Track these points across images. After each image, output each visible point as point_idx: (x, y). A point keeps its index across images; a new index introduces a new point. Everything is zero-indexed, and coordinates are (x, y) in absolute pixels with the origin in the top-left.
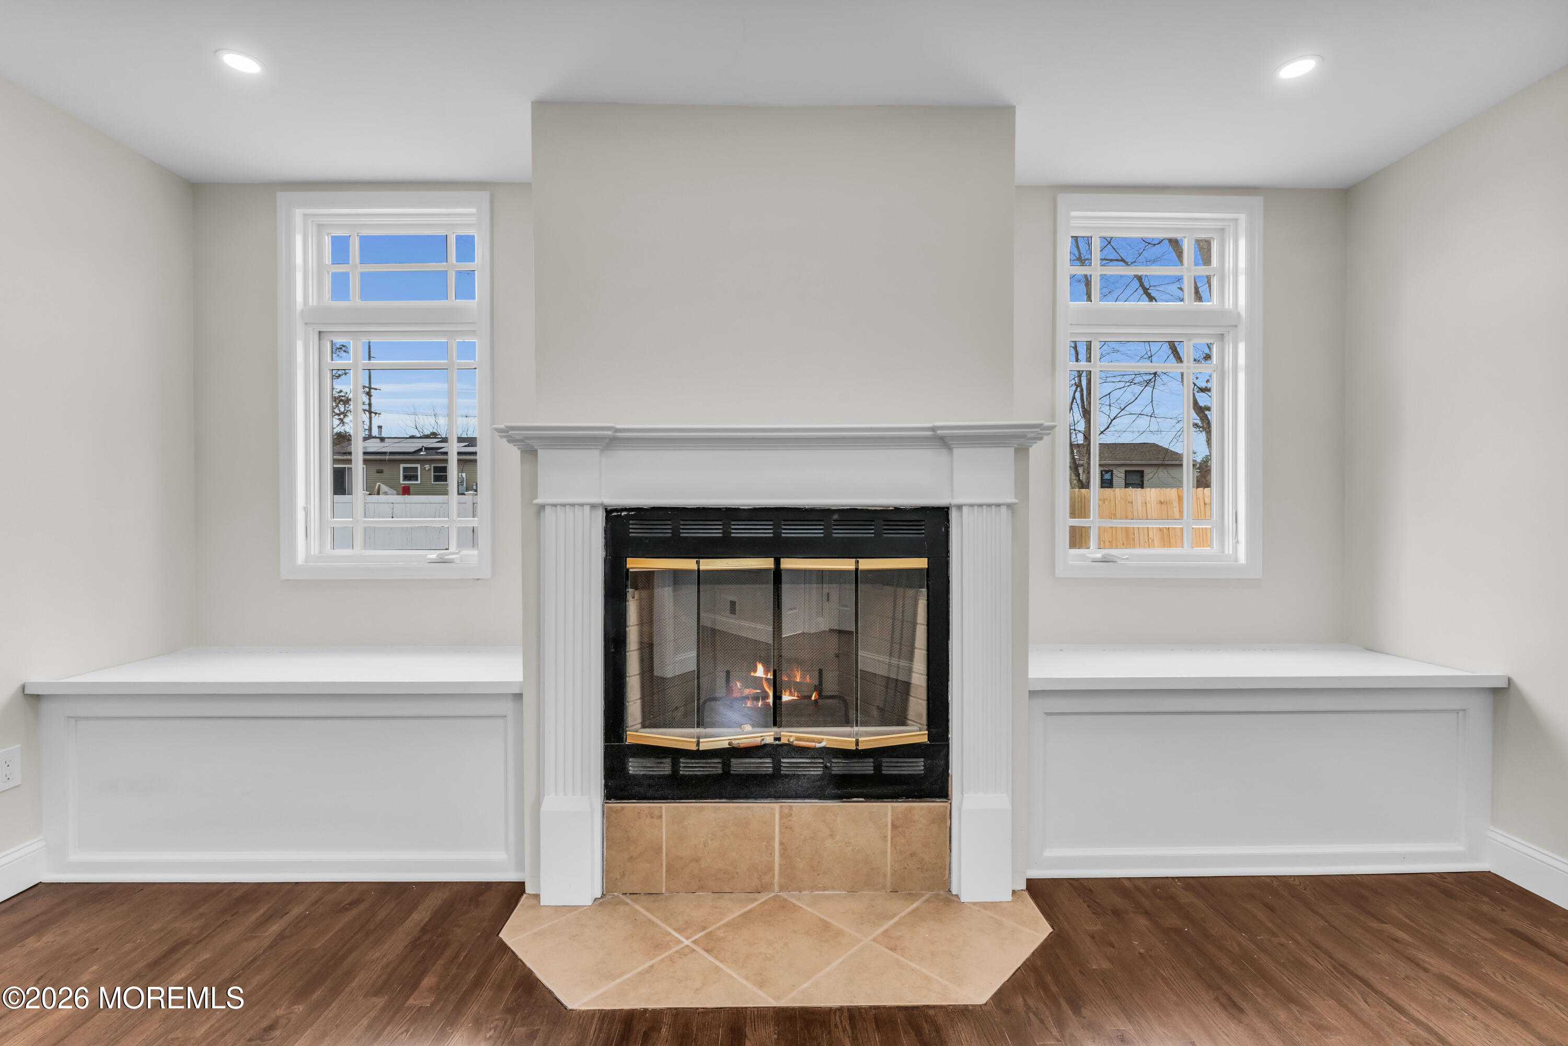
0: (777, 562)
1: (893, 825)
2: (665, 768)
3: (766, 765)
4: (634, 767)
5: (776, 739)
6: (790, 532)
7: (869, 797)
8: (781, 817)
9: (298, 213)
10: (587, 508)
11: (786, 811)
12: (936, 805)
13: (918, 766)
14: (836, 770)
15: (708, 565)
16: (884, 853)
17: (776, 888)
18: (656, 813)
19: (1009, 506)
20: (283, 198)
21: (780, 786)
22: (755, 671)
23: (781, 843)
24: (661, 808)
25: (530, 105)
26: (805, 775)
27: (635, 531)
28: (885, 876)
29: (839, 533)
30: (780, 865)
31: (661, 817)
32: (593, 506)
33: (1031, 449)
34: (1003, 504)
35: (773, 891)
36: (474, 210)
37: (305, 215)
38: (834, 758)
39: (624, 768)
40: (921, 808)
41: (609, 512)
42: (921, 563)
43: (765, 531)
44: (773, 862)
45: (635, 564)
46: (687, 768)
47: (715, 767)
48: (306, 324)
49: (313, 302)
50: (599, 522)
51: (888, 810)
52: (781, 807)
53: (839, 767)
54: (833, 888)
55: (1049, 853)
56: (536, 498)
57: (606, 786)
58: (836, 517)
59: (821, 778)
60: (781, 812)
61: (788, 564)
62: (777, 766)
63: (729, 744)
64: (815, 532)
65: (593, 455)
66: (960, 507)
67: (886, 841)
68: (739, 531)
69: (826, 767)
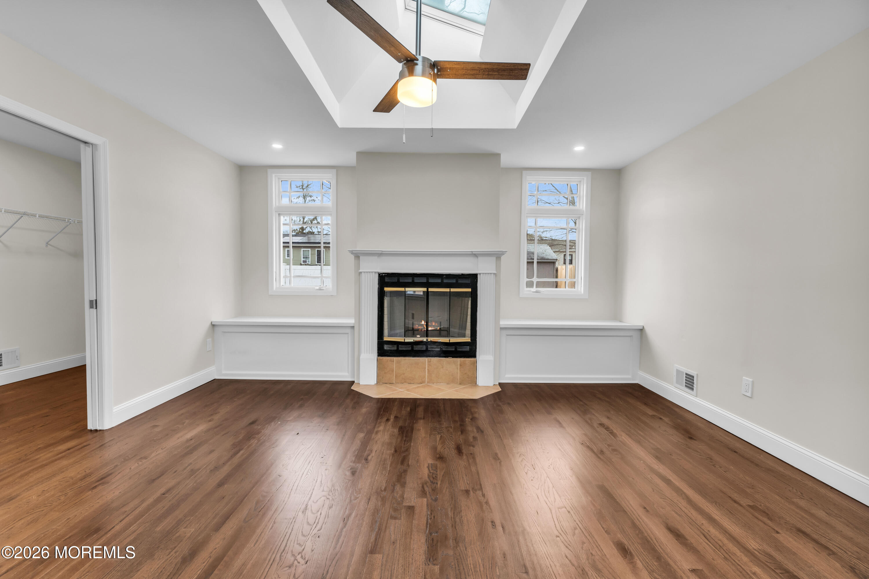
0: (428, 289)
1: (460, 365)
2: (395, 348)
3: (424, 348)
4: (386, 347)
5: (427, 340)
6: (431, 280)
7: (453, 357)
8: (428, 362)
10: (374, 273)
11: (430, 360)
12: (472, 359)
13: (467, 348)
14: (444, 349)
16: (457, 373)
17: (426, 382)
18: (392, 360)
19: (494, 274)
20: (269, 171)
21: (428, 353)
22: (422, 322)
23: (428, 370)
24: (394, 359)
25: (356, 152)
26: (435, 350)
27: (387, 280)
28: (457, 379)
29: (445, 281)
30: (428, 376)
31: (393, 361)
32: (375, 272)
33: (501, 257)
34: (492, 273)
35: (425, 383)
37: (275, 176)
38: (443, 346)
39: (383, 347)
40: (468, 360)
41: (379, 274)
42: (469, 290)
43: (424, 280)
44: (425, 375)
45: (386, 289)
46: (402, 348)
47: (409, 348)
48: (276, 211)
49: (277, 205)
50: (377, 276)
51: (459, 360)
52: (428, 359)
53: (445, 348)
54: (443, 383)
55: (507, 376)
56: (359, 270)
57: (378, 352)
58: (445, 276)
59: (439, 351)
60: (428, 361)
61: (430, 290)
62: (427, 348)
63: (414, 340)
64: (439, 281)
65: (375, 258)
66: (480, 274)
67: (458, 370)
68: (417, 280)
69: (441, 348)
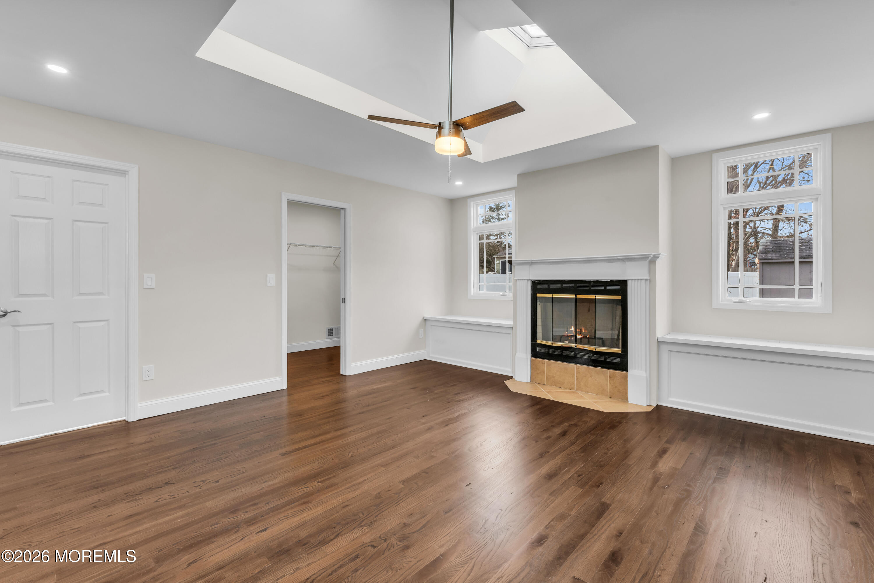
0: (576, 296)
1: (609, 377)
2: (546, 351)
3: (573, 354)
4: (538, 349)
5: (575, 347)
6: (579, 287)
7: (602, 367)
8: (576, 369)
9: (472, 203)
10: (526, 280)
11: (578, 367)
12: (624, 373)
13: (617, 360)
14: (592, 358)
15: (555, 296)
16: (607, 385)
17: (575, 389)
18: (544, 362)
19: (646, 280)
20: (469, 200)
21: (577, 360)
22: (571, 328)
23: (577, 377)
24: (545, 361)
25: (517, 175)
26: (583, 358)
27: (539, 286)
28: (607, 392)
29: (593, 288)
30: (576, 383)
31: (544, 364)
32: (528, 280)
33: (656, 261)
34: (643, 279)
35: (574, 390)
36: (511, 196)
37: (474, 203)
38: (592, 354)
39: (536, 349)
40: (619, 373)
41: (532, 282)
42: (619, 297)
43: (572, 287)
44: (574, 381)
45: (539, 295)
46: (552, 352)
47: (558, 352)
48: (474, 231)
49: (475, 226)
50: (529, 285)
51: (608, 372)
52: (576, 366)
53: (593, 357)
54: (592, 393)
55: (671, 399)
56: (515, 278)
57: (532, 354)
58: (592, 283)
59: (588, 359)
60: (576, 367)
61: (579, 296)
62: (575, 355)
63: (561, 345)
64: (586, 287)
65: (527, 267)
66: (629, 280)
67: (608, 381)
68: (565, 287)
69: (589, 356)
